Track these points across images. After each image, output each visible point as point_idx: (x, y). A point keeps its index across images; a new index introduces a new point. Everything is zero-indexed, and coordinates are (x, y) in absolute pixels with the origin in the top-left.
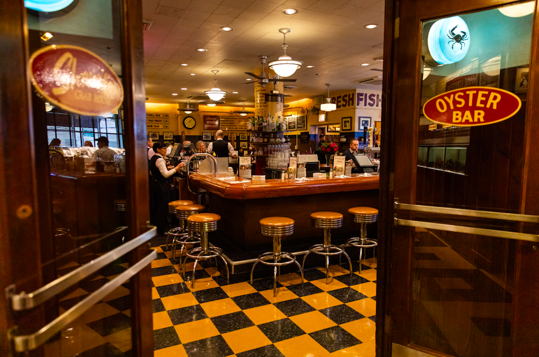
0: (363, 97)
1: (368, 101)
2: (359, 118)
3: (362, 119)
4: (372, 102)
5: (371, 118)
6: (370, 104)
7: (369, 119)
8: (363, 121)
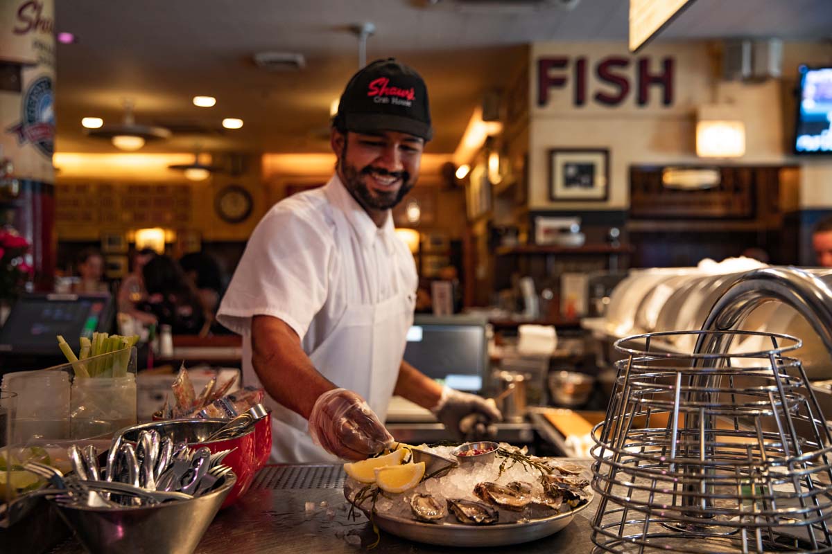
0: (569, 72)
1: (594, 85)
2: (552, 153)
3: (560, 160)
4: (611, 90)
5: (606, 152)
6: (601, 98)
7: (598, 160)
8: (566, 166)
